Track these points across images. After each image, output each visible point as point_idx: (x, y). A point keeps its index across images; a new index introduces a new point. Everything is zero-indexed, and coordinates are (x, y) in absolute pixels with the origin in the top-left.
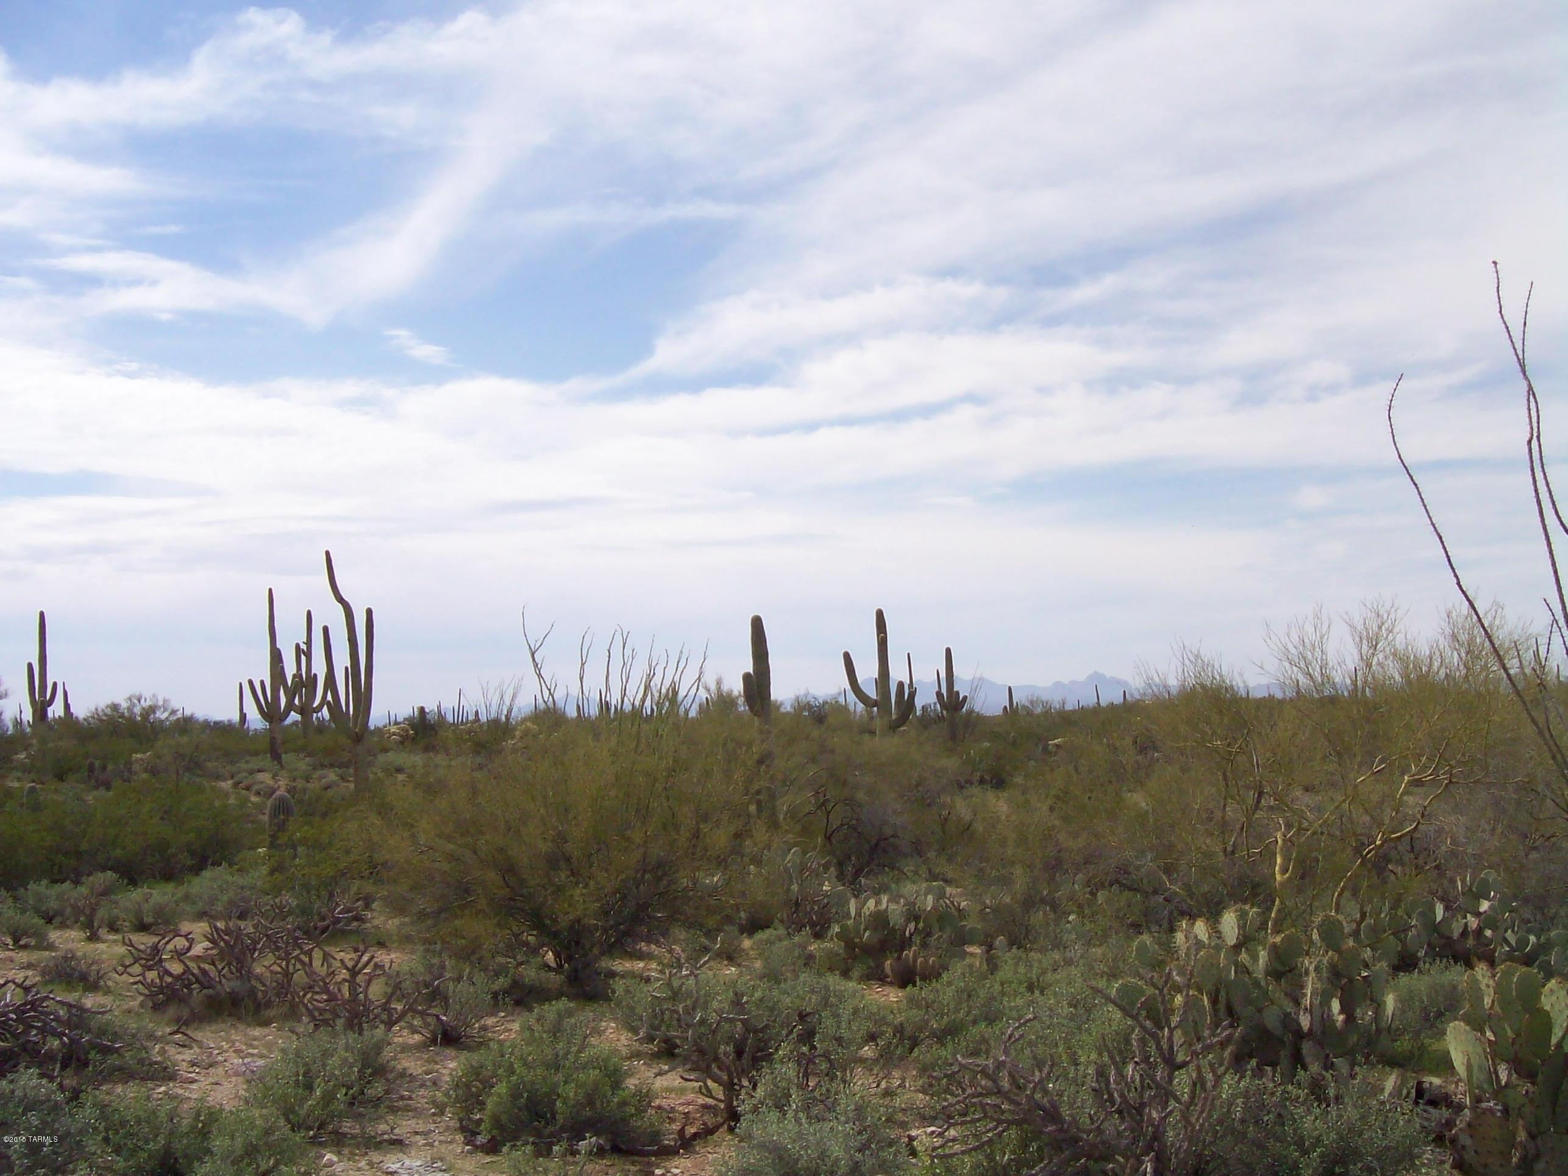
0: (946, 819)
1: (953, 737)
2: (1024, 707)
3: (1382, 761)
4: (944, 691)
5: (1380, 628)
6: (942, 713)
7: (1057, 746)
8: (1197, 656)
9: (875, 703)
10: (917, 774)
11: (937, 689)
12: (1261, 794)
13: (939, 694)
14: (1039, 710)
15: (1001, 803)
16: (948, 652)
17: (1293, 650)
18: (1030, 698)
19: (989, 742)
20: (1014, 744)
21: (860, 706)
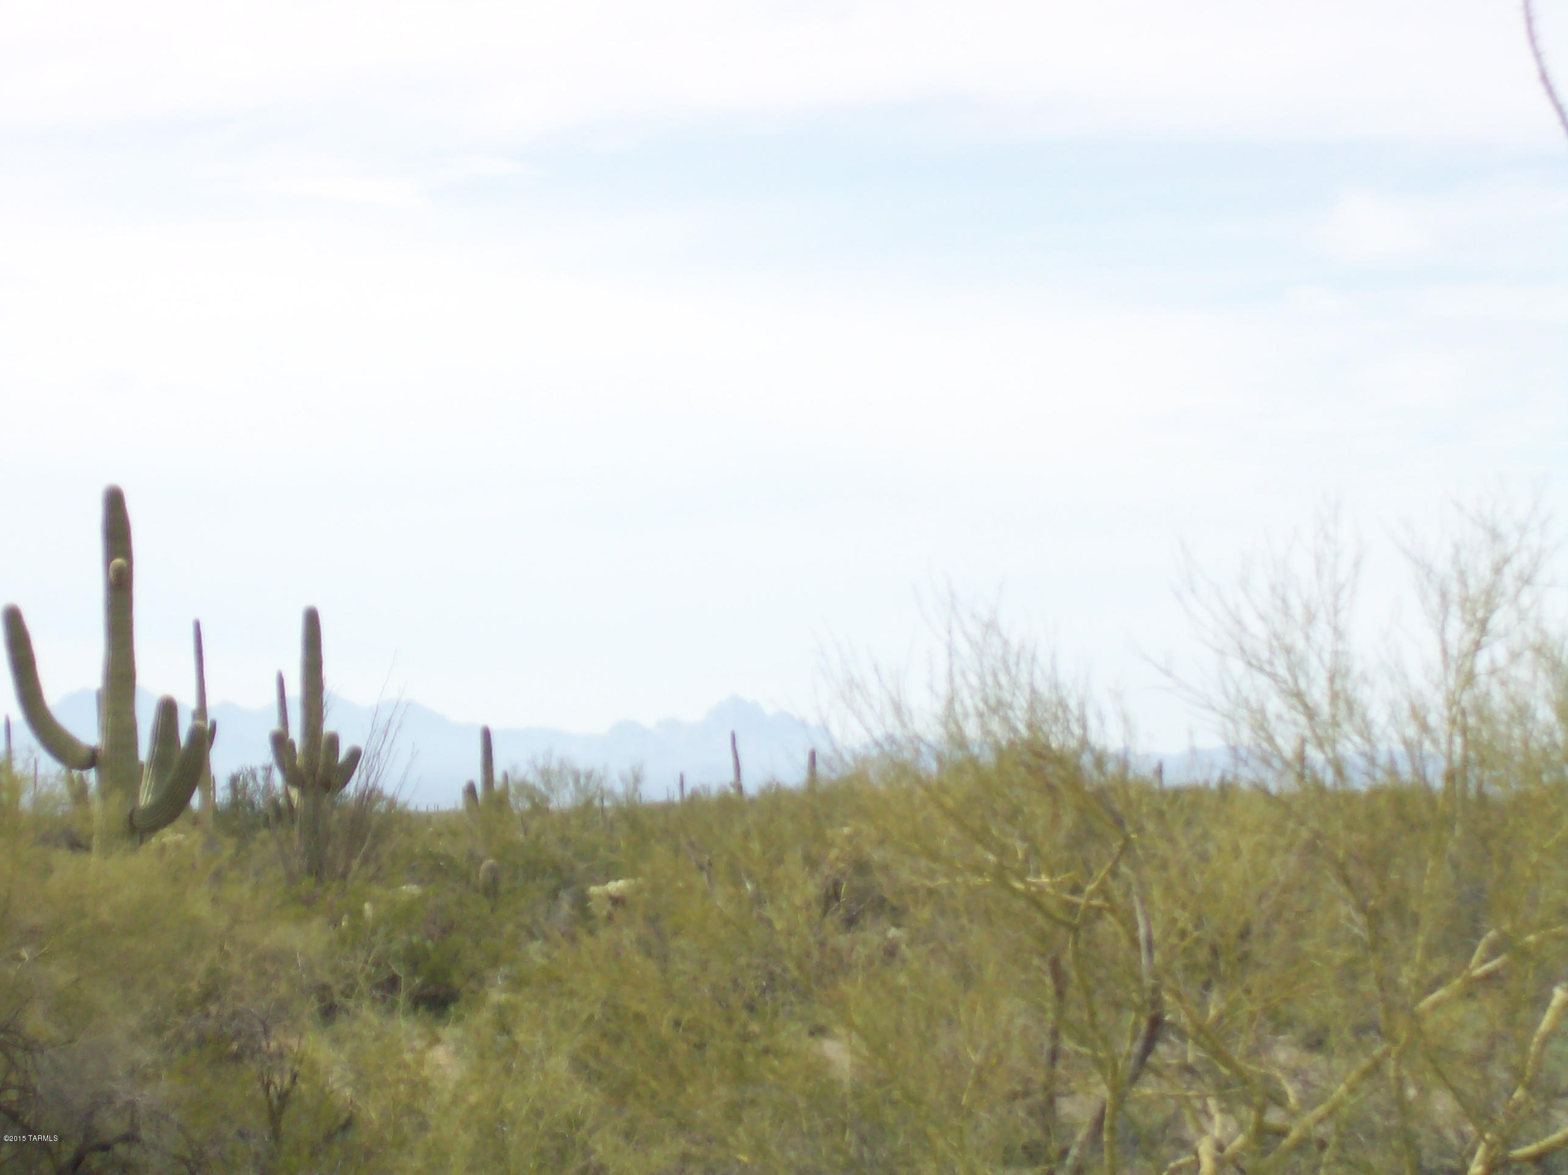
0: (284, 1097)
1: (318, 868)
2: (525, 789)
3: (1494, 951)
4: (296, 733)
5: (1498, 570)
6: (287, 795)
7: (617, 901)
8: (991, 626)
9: (92, 759)
10: (202, 967)
11: (275, 725)
12: (1156, 1025)
13: (280, 742)
14: (564, 799)
15: (440, 1054)
16: (312, 622)
17: (1257, 628)
18: (540, 762)
19: (420, 882)
20: (491, 890)
21: (49, 767)
